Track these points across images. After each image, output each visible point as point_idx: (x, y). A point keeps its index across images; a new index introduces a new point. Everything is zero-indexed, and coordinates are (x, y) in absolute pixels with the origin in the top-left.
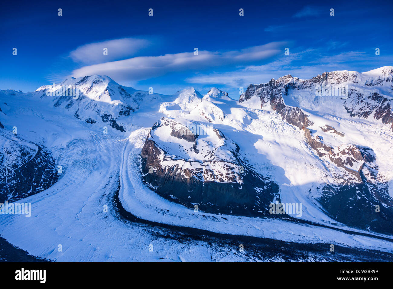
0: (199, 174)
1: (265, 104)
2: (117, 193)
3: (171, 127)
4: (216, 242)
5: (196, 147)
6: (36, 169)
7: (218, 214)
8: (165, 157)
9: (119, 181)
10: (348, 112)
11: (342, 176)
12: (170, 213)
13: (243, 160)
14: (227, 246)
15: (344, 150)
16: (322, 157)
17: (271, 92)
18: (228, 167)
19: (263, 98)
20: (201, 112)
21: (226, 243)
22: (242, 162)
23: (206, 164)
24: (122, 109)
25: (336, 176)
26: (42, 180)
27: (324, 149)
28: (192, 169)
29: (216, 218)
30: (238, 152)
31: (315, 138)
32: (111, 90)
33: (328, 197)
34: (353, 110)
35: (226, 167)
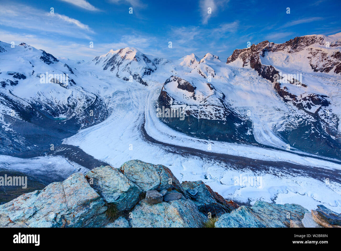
0: (196, 114)
1: (246, 64)
2: (144, 125)
3: (177, 82)
4: (206, 157)
5: (194, 96)
6: (96, 109)
7: (208, 140)
8: (173, 102)
9: (144, 117)
10: (313, 68)
11: (302, 116)
12: (176, 138)
13: (227, 105)
14: (213, 160)
15: (305, 98)
16: (287, 102)
17: (251, 55)
18: (216, 110)
19: (245, 59)
20: (199, 71)
21: (212, 158)
22: (226, 106)
23: (201, 107)
24: (145, 71)
25: (297, 116)
26: (99, 116)
27: (289, 96)
28: (191, 111)
29: (207, 142)
30: (224, 99)
31: (283, 89)
32: (138, 57)
33: (288, 130)
34: (317, 66)
35: (215, 109)
